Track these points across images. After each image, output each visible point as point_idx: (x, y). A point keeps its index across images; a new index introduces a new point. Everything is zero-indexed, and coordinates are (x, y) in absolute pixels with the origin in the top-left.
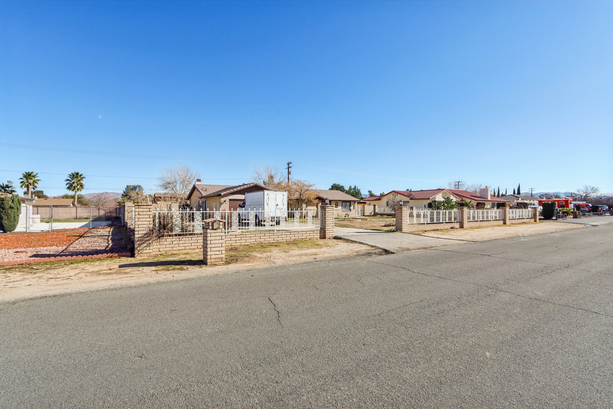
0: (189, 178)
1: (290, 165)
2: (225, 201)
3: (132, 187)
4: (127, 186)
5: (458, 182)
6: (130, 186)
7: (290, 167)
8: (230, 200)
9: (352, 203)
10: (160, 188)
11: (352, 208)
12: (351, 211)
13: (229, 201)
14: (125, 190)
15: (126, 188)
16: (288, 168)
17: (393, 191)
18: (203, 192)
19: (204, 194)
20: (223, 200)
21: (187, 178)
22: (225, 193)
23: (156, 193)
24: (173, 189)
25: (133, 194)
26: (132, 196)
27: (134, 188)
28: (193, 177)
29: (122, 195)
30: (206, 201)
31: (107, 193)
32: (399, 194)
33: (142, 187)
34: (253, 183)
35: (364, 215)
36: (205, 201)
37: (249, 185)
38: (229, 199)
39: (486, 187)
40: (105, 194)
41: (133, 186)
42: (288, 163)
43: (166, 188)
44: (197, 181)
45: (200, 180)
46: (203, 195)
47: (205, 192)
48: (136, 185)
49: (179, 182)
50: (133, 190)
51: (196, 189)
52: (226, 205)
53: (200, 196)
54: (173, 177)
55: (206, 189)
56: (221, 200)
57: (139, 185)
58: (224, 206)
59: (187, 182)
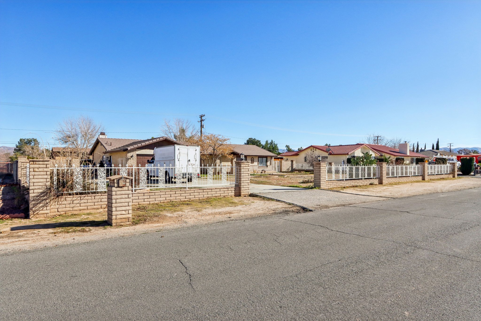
0: (92, 131)
1: (203, 118)
2: (132, 157)
3: (26, 140)
4: (21, 140)
5: (378, 137)
6: (24, 140)
7: (203, 120)
8: (138, 155)
9: (269, 159)
10: (58, 141)
11: (268, 163)
12: (267, 167)
13: (137, 156)
14: (17, 144)
15: (19, 142)
16: (201, 121)
17: (312, 146)
18: (108, 146)
19: (109, 148)
21: (89, 131)
22: (132, 147)
23: (54, 148)
24: (73, 143)
25: (27, 149)
26: (27, 151)
27: (29, 142)
28: (97, 130)
29: (15, 149)
30: (112, 157)
32: (317, 149)
33: (37, 141)
35: (281, 172)
36: (110, 156)
37: (158, 139)
39: (405, 142)
41: (27, 139)
42: (201, 116)
43: (66, 142)
44: (101, 134)
45: (104, 133)
46: (108, 150)
47: (110, 146)
48: (31, 138)
49: (80, 135)
50: (27, 144)
51: (100, 144)
52: (133, 161)
53: (105, 151)
54: (74, 130)
55: (111, 143)
56: (128, 155)
57: (35, 138)
58: (130, 162)
59: (89, 136)
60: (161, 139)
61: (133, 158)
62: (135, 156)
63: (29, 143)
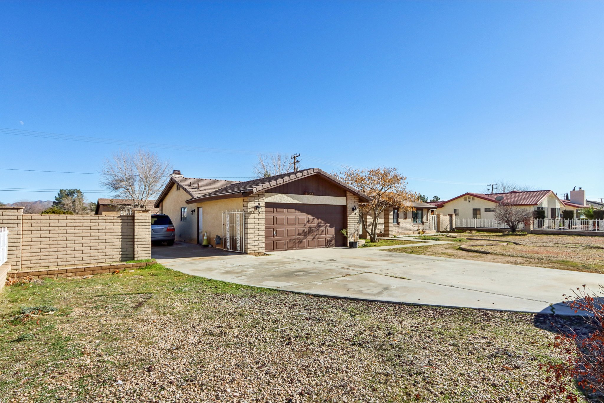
0: (156, 172)
1: (297, 159)
2: (257, 208)
3: (67, 191)
4: (61, 191)
5: (492, 185)
6: (65, 191)
7: (297, 162)
8: (268, 205)
9: (425, 212)
10: (106, 187)
11: (424, 219)
12: (423, 224)
13: (266, 207)
14: (57, 196)
15: (58, 194)
16: (294, 163)
17: (467, 194)
18: (194, 190)
19: (197, 194)
20: (252, 204)
21: (151, 173)
22: (260, 188)
23: (101, 199)
24: (128, 189)
25: (67, 201)
26: (66, 204)
27: (71, 193)
28: (162, 170)
29: (54, 202)
30: (201, 209)
31: (41, 202)
32: (476, 198)
33: (81, 192)
34: (313, 169)
35: (438, 231)
36: (198, 208)
37: (305, 173)
38: (266, 203)
39: (580, 188)
40: (38, 203)
41: (69, 190)
42: (294, 156)
43: (116, 188)
44: (174, 173)
45: (179, 171)
46: (195, 197)
47: (197, 191)
48: (74, 189)
49: (138, 179)
50: (68, 195)
51: (175, 186)
52: (258, 217)
53: (189, 197)
54: (128, 170)
55: (198, 185)
56: (249, 205)
57: (78, 189)
58: (254, 220)
59: (151, 180)
60: (311, 172)
61: (260, 210)
62: (262, 206)
63: (70, 195)
